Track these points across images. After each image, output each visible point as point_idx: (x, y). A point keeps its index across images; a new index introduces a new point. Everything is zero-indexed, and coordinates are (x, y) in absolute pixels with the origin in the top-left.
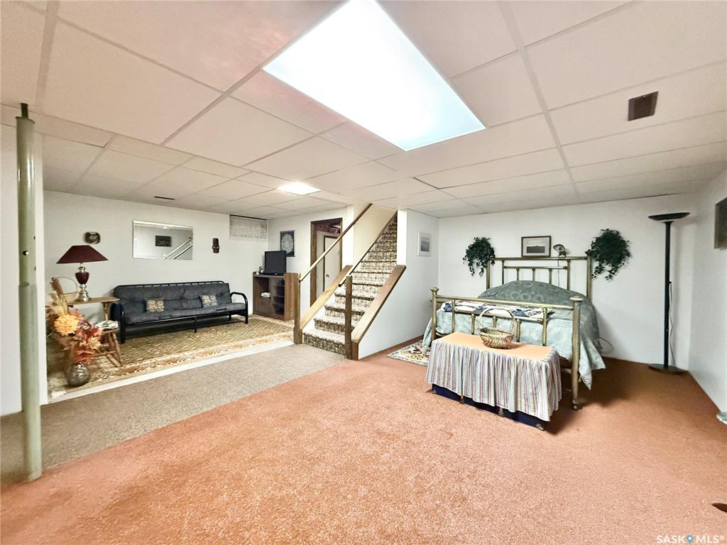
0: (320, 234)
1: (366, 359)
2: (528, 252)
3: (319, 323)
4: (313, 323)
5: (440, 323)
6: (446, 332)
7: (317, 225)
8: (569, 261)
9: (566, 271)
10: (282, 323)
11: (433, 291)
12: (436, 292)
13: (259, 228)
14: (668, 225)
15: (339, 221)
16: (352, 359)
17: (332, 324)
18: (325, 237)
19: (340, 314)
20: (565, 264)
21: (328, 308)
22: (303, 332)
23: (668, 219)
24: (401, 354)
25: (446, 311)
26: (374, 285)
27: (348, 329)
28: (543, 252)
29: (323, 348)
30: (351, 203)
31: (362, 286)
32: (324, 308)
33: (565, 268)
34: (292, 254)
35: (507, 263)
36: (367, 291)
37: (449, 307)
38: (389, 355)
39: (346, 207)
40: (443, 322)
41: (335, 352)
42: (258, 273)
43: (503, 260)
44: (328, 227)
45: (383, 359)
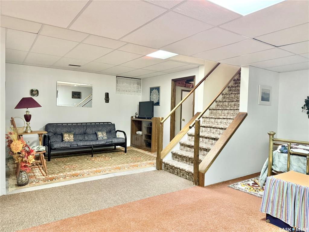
0: (179, 89)
1: (212, 186)
3: (175, 156)
4: (170, 155)
5: (276, 162)
6: (282, 171)
7: (176, 82)
10: (150, 154)
11: (269, 134)
12: (273, 135)
13: (136, 85)
15: (192, 78)
16: (199, 185)
17: (184, 157)
18: (182, 90)
19: (191, 149)
21: (182, 145)
22: (163, 161)
24: (240, 185)
25: (282, 152)
26: (220, 128)
27: (196, 162)
29: (177, 174)
30: (203, 64)
31: (209, 129)
32: (179, 144)
34: (158, 104)
36: (213, 133)
37: (285, 149)
38: (230, 186)
39: (198, 67)
40: (279, 161)
41: (186, 179)
42: (134, 117)
44: (184, 83)
45: (225, 188)
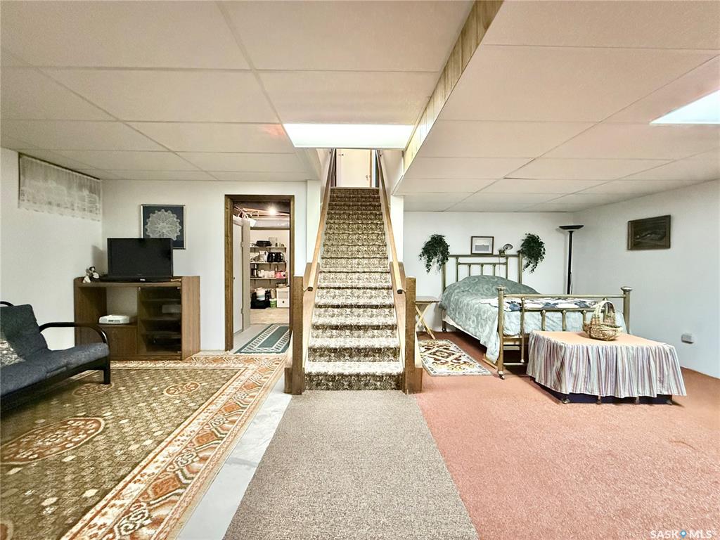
2: (476, 250)
3: (317, 352)
5: (506, 324)
8: (507, 258)
9: (504, 267)
13: (86, 193)
14: (571, 233)
17: (345, 349)
20: (503, 260)
22: (306, 371)
23: (570, 229)
25: (512, 311)
28: (488, 250)
33: (504, 264)
34: (180, 244)
35: (461, 260)
37: (515, 305)
40: (511, 322)
42: (87, 280)
43: (457, 257)
